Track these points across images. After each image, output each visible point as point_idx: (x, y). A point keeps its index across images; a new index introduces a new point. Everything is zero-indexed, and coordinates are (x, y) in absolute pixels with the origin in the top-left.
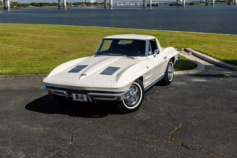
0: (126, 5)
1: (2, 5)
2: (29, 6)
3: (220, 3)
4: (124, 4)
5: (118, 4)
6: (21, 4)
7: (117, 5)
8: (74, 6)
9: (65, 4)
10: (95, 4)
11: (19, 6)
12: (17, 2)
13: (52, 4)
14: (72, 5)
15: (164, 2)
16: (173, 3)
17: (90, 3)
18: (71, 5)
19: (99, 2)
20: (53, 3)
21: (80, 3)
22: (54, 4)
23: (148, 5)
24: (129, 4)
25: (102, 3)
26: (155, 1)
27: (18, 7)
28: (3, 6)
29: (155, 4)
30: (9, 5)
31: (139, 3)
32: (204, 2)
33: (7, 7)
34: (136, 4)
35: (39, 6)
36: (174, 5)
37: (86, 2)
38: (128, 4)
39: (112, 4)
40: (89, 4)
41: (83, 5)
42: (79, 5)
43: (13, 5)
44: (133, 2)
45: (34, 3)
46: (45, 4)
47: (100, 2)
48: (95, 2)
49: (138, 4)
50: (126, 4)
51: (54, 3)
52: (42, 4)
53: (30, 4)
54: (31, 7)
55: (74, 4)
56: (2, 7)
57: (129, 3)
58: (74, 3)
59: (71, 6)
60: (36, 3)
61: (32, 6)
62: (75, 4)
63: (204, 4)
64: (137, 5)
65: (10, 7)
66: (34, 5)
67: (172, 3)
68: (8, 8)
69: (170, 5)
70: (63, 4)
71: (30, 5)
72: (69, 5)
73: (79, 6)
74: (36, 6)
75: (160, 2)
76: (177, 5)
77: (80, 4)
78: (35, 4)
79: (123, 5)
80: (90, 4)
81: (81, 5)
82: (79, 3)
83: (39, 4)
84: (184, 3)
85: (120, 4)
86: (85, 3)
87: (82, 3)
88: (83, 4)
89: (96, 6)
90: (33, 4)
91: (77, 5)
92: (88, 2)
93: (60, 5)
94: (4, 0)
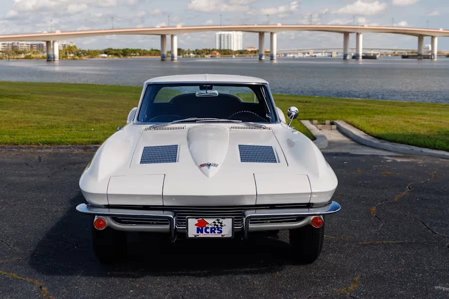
0: (307, 55)
1: (44, 53)
2: (101, 55)
4: (304, 53)
5: (290, 54)
6: (85, 51)
7: (288, 55)
8: (195, 57)
9: (175, 53)
10: (241, 52)
11: (78, 55)
12: (75, 47)
13: (149, 52)
14: (191, 54)
15: (393, 52)
16: (412, 53)
17: (231, 50)
18: (189, 54)
19: (250, 50)
20: (150, 49)
21: (209, 50)
22: (153, 53)
23: (356, 57)
24: (314, 55)
25: (255, 52)
26: (372, 49)
27: (77, 57)
28: (46, 54)
29: (372, 55)
30: (57, 53)
31: (337, 53)
33: (54, 55)
34: (330, 54)
35: (121, 56)
36: (413, 57)
37: (222, 48)
38: (312, 53)
39: (275, 53)
40: (227, 53)
41: (216, 54)
42: (207, 54)
43: (66, 53)
44: (323, 49)
45: (112, 49)
46: (134, 51)
47: (253, 49)
48: (240, 48)
49: (334, 55)
50: (308, 53)
51: (152, 50)
52: (128, 51)
53: (103, 50)
54: (105, 57)
55: (196, 53)
56: (43, 57)
57: (314, 53)
58: (196, 50)
59: (190, 57)
60: (115, 50)
61: (106, 55)
62: (198, 53)
64: (331, 56)
65: (60, 56)
66: (111, 54)
67: (410, 53)
68: (54, 58)
69: (404, 57)
70: (171, 52)
71: (103, 53)
72: (186, 53)
73: (206, 56)
74: (116, 55)
75: (384, 51)
76: (420, 57)
77: (209, 52)
78: (114, 52)
79: (300, 55)
80: (230, 53)
81: (210, 55)
82: (207, 50)
83: (122, 52)
84: (436, 53)
85: (294, 53)
86: (220, 51)
87: (213, 50)
88: (215, 52)
89: (244, 56)
90: (109, 52)
91: (202, 55)
92: (226, 48)
93: (165, 53)
94: (48, 43)
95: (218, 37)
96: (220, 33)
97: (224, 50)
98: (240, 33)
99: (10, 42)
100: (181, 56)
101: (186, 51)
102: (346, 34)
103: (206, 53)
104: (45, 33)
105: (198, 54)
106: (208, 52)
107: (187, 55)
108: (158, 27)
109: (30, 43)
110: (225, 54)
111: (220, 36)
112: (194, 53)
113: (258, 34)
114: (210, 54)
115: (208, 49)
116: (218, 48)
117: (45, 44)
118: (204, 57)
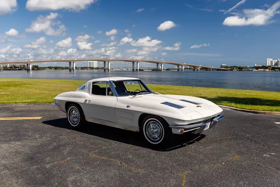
3: (188, 70)
6: (41, 67)
8: (81, 70)
9: (75, 68)
10: (97, 68)
12: (37, 66)
13: (64, 68)
15: (148, 68)
17: (94, 67)
18: (79, 68)
19: (100, 67)
22: (66, 68)
23: (137, 70)
25: (102, 68)
26: (142, 67)
29: (142, 69)
30: (31, 68)
32: (177, 69)
36: (155, 70)
38: (121, 69)
39: (109, 68)
41: (88, 69)
43: (34, 68)
44: (125, 67)
45: (51, 67)
46: (59, 68)
49: (129, 69)
52: (57, 67)
53: (48, 67)
54: (48, 70)
59: (79, 70)
61: (49, 69)
63: (177, 70)
68: (30, 70)
69: (152, 70)
70: (73, 68)
75: (145, 68)
76: (157, 70)
79: (118, 69)
83: (54, 68)
84: (162, 69)
86: (90, 68)
87: (88, 67)
92: (92, 67)
93: (71, 68)
94: (28, 64)
95: (89, 63)
96: (90, 61)
98: (97, 62)
99: (13, 64)
102: (133, 62)
103: (85, 68)
104: (26, 61)
108: (68, 59)
109: (20, 64)
110: (92, 69)
111: (90, 62)
112: (81, 68)
113: (103, 62)
117: (26, 65)
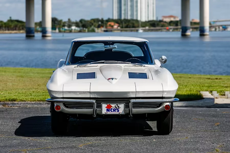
8: (80, 31)
9: (49, 25)
10: (154, 24)
13: (5, 23)
14: (73, 28)
17: (137, 21)
18: (70, 26)
19: (168, 20)
20: (9, 19)
21: (102, 21)
22: (13, 25)
25: (176, 23)
37: (123, 18)
39: (207, 25)
40: (131, 25)
41: (112, 26)
42: (99, 27)
47: (172, 19)
48: (152, 18)
51: (11, 21)
55: (80, 24)
58: (81, 21)
59: (71, 31)
70: (41, 24)
72: (64, 26)
73: (96, 29)
80: (136, 25)
81: (103, 29)
82: (98, 20)
86: (119, 22)
87: (108, 20)
88: (112, 24)
89: (157, 30)
91: (91, 29)
92: (129, 18)
93: (33, 26)
97: (126, 21)
100: (57, 30)
101: (65, 22)
103: (97, 25)
105: (84, 26)
106: (100, 23)
107: (66, 28)
110: (127, 27)
112: (77, 25)
114: (103, 26)
115: (100, 18)
116: (116, 17)
118: (93, 31)
